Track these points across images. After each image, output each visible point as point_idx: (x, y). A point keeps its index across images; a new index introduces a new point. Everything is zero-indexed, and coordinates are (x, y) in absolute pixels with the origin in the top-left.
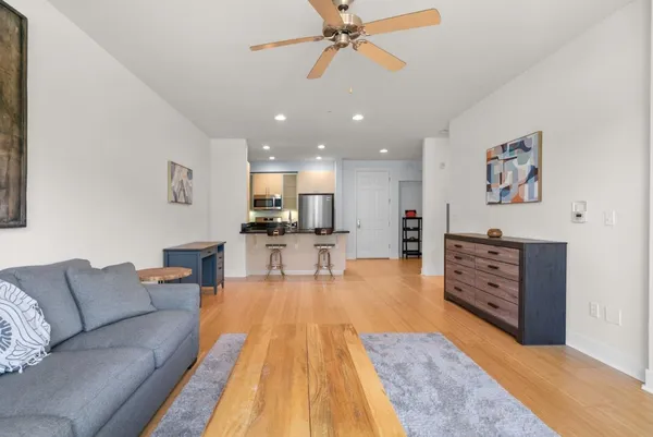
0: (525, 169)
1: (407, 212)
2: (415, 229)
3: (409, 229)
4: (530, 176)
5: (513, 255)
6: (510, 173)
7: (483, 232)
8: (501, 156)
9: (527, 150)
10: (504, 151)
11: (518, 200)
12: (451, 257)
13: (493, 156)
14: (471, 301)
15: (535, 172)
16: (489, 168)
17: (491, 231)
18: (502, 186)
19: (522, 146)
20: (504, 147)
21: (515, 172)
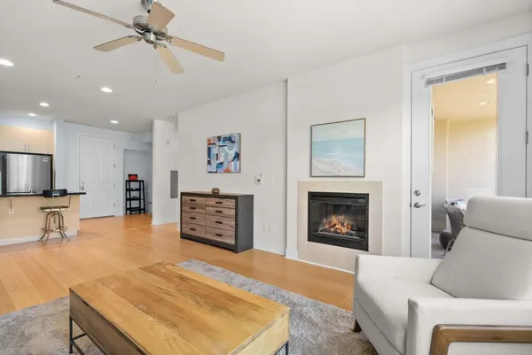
0: (232, 154)
1: (129, 175)
2: (137, 190)
3: (132, 190)
4: (235, 158)
5: (232, 203)
6: (223, 154)
7: (208, 190)
8: (217, 144)
9: (234, 142)
10: (219, 140)
11: (228, 171)
12: (186, 208)
13: (212, 142)
14: (202, 235)
15: (237, 156)
16: (209, 149)
17: (214, 189)
18: (218, 162)
19: (230, 139)
20: (219, 138)
21: (226, 155)
